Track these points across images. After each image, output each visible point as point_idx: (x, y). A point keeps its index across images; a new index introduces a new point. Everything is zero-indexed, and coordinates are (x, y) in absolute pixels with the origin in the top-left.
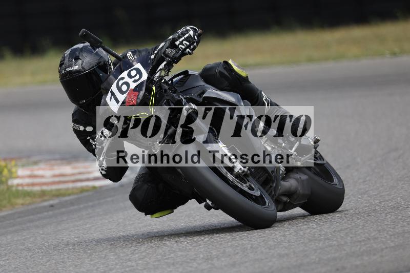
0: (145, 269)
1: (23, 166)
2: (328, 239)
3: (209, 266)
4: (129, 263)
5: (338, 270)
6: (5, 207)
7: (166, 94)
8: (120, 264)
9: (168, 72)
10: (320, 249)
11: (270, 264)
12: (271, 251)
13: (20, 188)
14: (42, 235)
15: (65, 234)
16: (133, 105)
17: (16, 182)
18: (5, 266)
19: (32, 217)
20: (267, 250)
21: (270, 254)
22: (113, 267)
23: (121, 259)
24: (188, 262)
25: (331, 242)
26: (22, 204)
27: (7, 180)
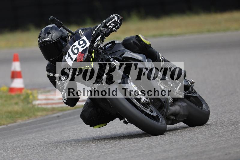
0: (113, 154)
1: (41, 93)
2: (221, 136)
3: (150, 152)
4: (104, 150)
5: (226, 154)
6: (31, 117)
7: (101, 55)
8: (98, 151)
9: (102, 42)
10: (216, 142)
11: (186, 151)
12: (187, 143)
13: (40, 106)
14: (53, 133)
15: (66, 133)
16: (81, 62)
17: (37, 102)
18: (31, 151)
19: (47, 123)
20: (185, 143)
21: (186, 145)
22: (94, 152)
23: (99, 148)
24: (138, 150)
25: (222, 138)
26: (41, 116)
27: (32, 101)
